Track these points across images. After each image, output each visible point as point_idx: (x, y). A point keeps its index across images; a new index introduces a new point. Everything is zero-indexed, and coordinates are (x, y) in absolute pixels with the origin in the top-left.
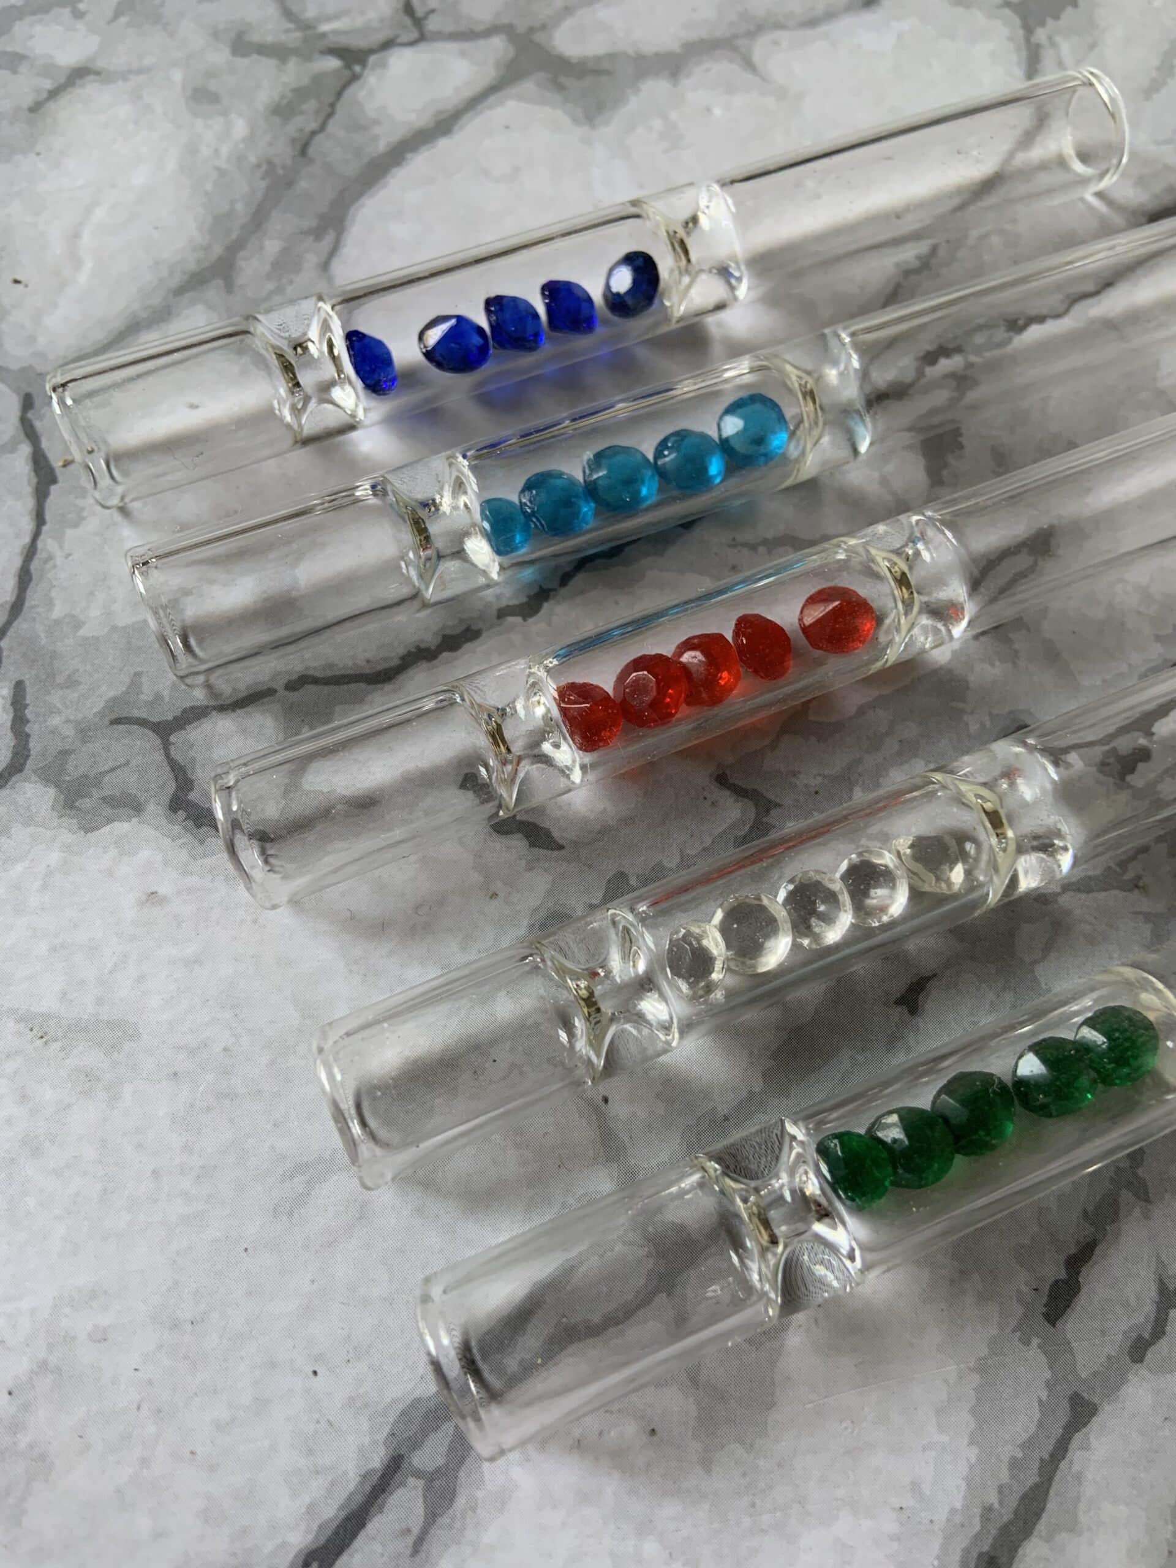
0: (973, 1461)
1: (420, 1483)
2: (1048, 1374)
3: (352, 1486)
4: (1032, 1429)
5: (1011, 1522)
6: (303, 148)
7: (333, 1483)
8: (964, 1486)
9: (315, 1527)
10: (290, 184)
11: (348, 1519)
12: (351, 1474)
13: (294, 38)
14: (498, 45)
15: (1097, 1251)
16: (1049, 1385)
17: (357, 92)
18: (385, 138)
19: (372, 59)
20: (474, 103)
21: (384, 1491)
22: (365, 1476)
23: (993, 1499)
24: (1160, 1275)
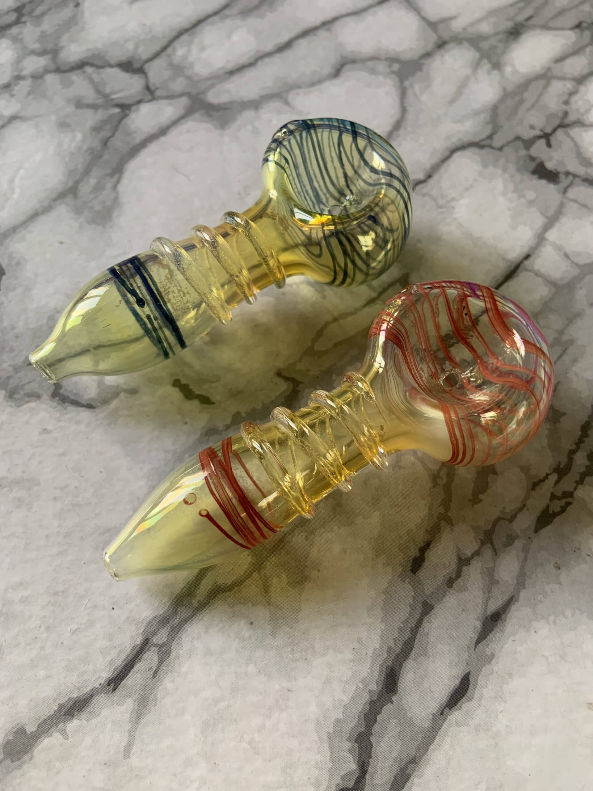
0: (383, 628)
1: (156, 649)
2: (413, 593)
3: (128, 652)
4: (407, 615)
5: (400, 653)
6: (105, 143)
7: (120, 651)
8: (379, 639)
9: (113, 670)
10: (100, 157)
11: (126, 665)
12: (128, 647)
13: (100, 101)
14: (184, 101)
15: (432, 545)
16: (414, 598)
17: (127, 121)
18: (138, 139)
19: (134, 108)
20: (175, 123)
21: (141, 653)
22: (134, 647)
23: (392, 644)
24: (458, 554)
